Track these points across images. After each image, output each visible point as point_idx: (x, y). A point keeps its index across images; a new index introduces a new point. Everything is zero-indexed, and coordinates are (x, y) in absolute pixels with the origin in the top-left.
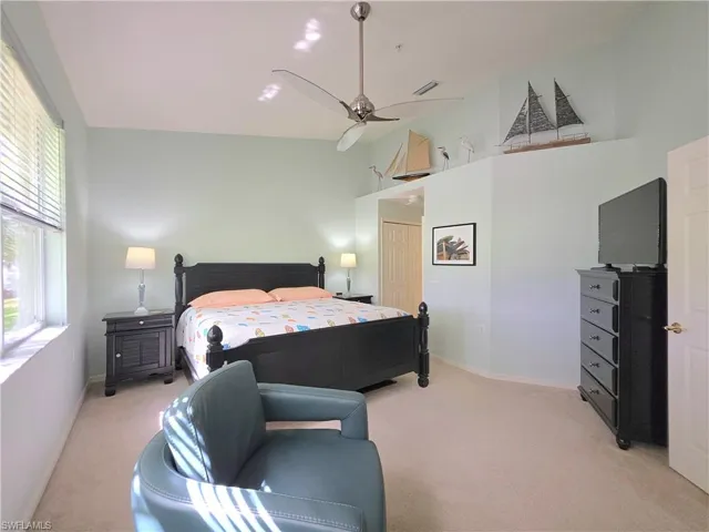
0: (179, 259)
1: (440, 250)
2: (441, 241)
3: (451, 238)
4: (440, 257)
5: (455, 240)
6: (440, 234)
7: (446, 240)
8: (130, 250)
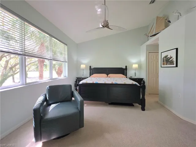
0: (90, 67)
1: (163, 61)
2: (164, 58)
3: (167, 56)
4: (164, 64)
5: (169, 56)
6: (164, 55)
7: (166, 57)
8: (82, 65)
